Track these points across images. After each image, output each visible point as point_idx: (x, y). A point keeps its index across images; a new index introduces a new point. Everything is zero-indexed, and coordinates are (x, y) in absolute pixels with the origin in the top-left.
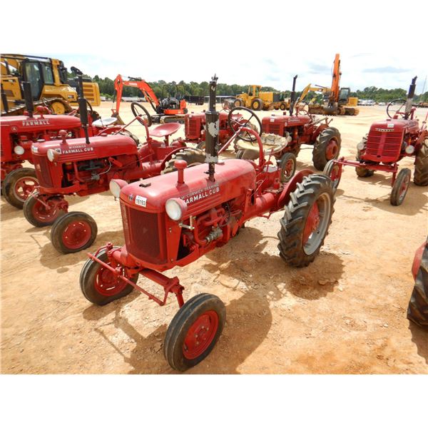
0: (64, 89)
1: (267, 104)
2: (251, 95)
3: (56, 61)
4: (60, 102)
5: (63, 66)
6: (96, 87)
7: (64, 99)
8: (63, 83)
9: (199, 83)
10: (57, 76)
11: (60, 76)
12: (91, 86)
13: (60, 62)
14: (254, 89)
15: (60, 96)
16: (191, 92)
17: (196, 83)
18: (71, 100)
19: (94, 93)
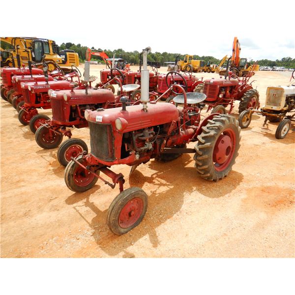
0: (55, 56)
1: (196, 68)
2: (186, 62)
3: (51, 41)
4: (52, 63)
5: (55, 43)
6: (76, 56)
7: (54, 62)
8: (54, 53)
9: (161, 53)
10: (51, 49)
11: (53, 49)
12: (74, 55)
13: (53, 41)
14: (188, 58)
15: (52, 60)
16: (155, 59)
17: (159, 53)
18: (59, 62)
19: (75, 59)
